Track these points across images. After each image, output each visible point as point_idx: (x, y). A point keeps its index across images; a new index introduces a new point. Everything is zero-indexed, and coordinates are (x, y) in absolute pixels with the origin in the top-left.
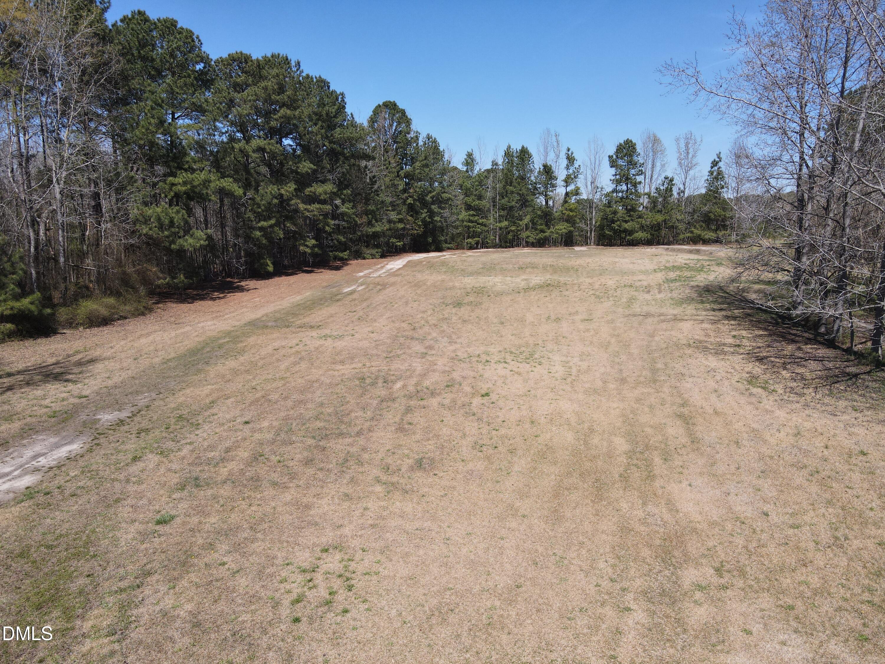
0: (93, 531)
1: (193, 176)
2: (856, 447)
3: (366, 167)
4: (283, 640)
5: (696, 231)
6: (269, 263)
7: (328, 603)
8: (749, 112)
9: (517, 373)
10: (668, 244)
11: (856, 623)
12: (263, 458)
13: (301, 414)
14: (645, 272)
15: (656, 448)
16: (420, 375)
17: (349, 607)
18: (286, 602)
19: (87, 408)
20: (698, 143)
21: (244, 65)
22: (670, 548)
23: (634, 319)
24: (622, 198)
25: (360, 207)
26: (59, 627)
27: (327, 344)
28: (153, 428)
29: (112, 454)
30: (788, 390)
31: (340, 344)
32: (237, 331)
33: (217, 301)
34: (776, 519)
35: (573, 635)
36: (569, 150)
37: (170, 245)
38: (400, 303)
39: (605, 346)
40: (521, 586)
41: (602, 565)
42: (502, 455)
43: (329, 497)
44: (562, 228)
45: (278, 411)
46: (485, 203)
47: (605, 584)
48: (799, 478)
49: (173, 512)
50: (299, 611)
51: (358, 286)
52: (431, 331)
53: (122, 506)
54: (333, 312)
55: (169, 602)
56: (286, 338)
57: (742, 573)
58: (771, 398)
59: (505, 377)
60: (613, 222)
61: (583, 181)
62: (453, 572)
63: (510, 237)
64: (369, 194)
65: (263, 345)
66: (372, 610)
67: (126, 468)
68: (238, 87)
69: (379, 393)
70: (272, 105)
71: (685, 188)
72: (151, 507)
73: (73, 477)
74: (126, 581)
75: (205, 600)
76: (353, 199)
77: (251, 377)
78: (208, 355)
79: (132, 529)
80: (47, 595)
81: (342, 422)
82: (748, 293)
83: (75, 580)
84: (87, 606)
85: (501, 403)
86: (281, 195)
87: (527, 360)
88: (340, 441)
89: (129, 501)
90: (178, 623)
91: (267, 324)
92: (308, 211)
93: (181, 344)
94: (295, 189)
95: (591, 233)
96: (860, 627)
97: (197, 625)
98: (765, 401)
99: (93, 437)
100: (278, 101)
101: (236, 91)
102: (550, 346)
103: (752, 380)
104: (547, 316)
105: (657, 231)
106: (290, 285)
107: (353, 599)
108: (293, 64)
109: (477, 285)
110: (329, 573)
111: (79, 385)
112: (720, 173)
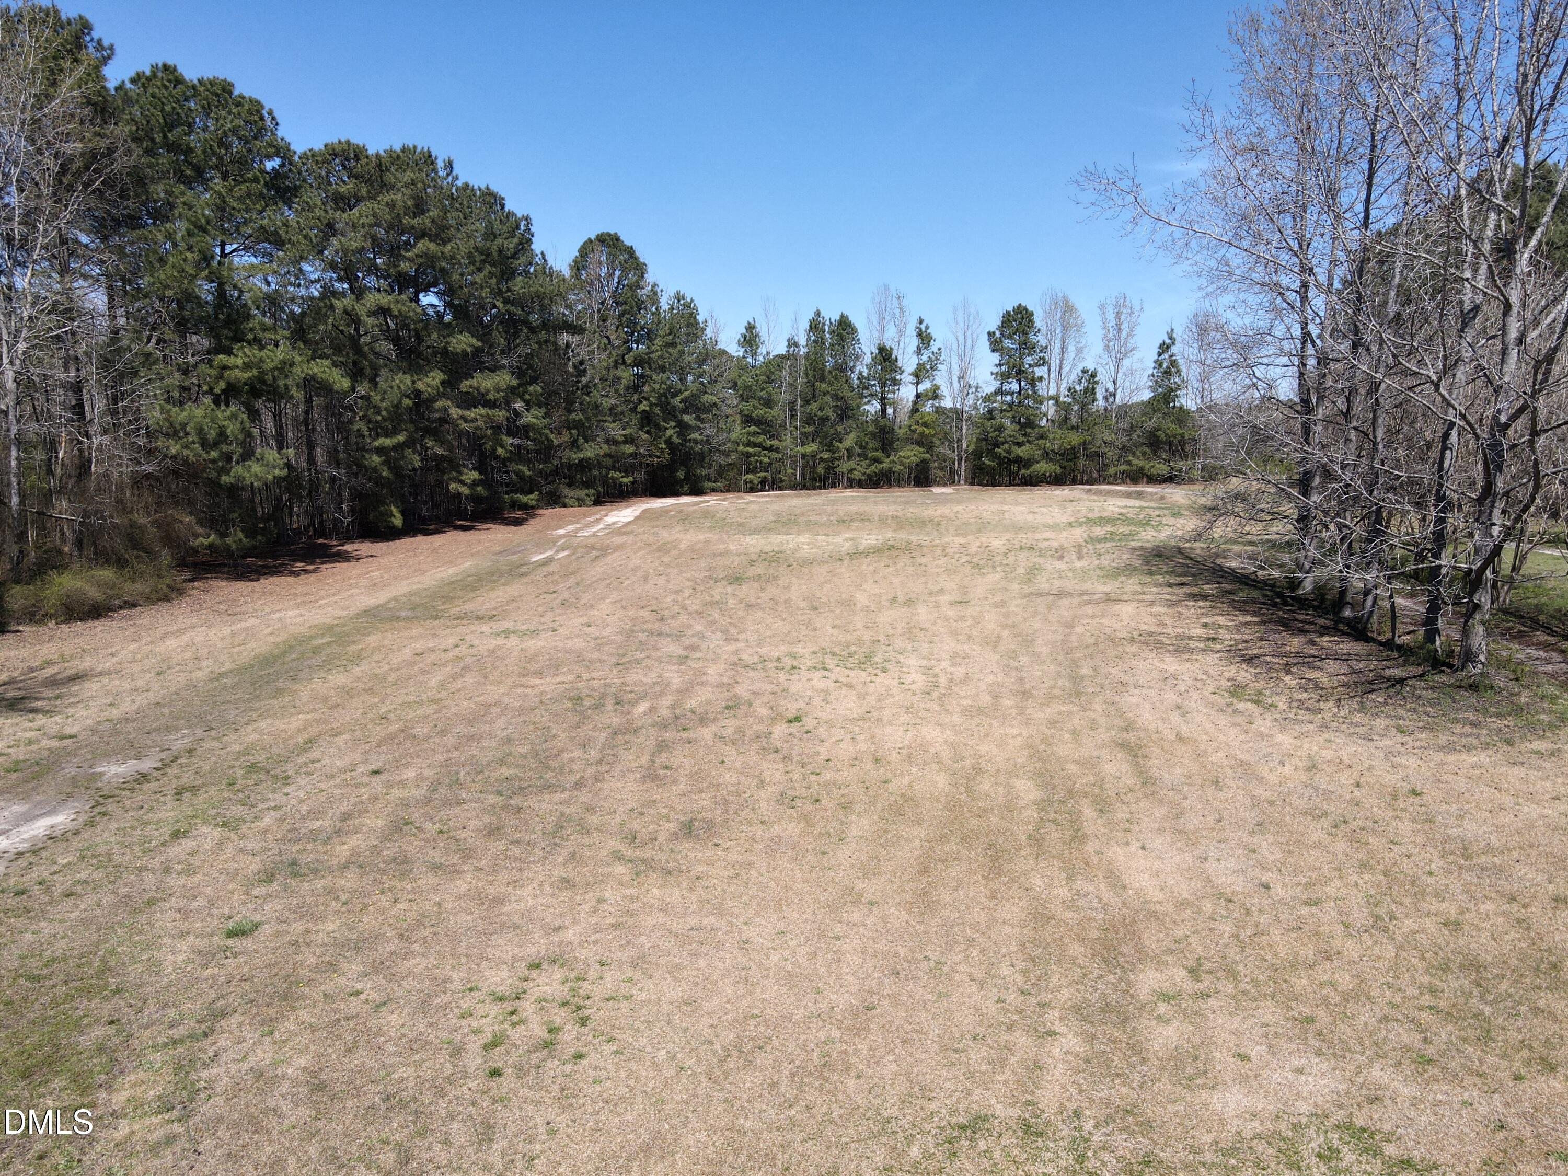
0: (113, 952)
1: (262, 354)
2: (1404, 784)
3: (568, 346)
4: (473, 1104)
5: (1135, 461)
6: (394, 510)
7: (547, 1045)
8: (1219, 256)
9: (846, 685)
10: (1091, 482)
11: (1412, 1038)
12: (410, 826)
13: (474, 756)
14: (1055, 527)
15: (1086, 795)
16: (678, 691)
17: (584, 1050)
18: (474, 1045)
19: (75, 755)
20: (1136, 314)
21: (353, 163)
22: (1115, 943)
23: (1038, 600)
24: (1011, 405)
25: (558, 416)
26: (67, 1104)
27: (509, 645)
28: (204, 785)
29: (133, 828)
30: (1295, 704)
31: (532, 644)
32: (344, 625)
33: (303, 577)
34: (1282, 893)
35: (964, 1074)
36: (921, 322)
37: (220, 475)
38: (635, 579)
39: (993, 642)
40: (874, 1008)
41: (1005, 971)
42: (829, 813)
43: (535, 885)
44: (911, 454)
45: (430, 753)
46: (777, 413)
47: (1012, 998)
48: (1316, 832)
49: (257, 918)
50: (497, 1058)
51: (557, 551)
52: (692, 622)
53: (161, 911)
54: (516, 594)
55: (264, 1055)
56: (435, 636)
57: (1232, 974)
58: (1268, 716)
59: (827, 692)
60: (997, 445)
61: (945, 374)
62: (759, 991)
63: (820, 470)
64: (573, 393)
65: (395, 647)
66: (625, 1052)
67: (163, 849)
68: (343, 202)
69: (609, 721)
70: (402, 234)
71: (1116, 389)
72: (215, 911)
73: (64, 866)
74: (181, 1027)
75: (330, 1050)
76: (546, 402)
77: (376, 700)
78: (295, 664)
79: (183, 946)
80: (40, 1056)
81: (548, 767)
82: (1225, 558)
83: (86, 1031)
84: (114, 1068)
85: (822, 732)
86: (417, 393)
87: (861, 665)
88: (546, 797)
89: (173, 902)
90: (285, 1088)
91: (398, 614)
92: (466, 421)
93: (243, 647)
94: (443, 383)
95: (960, 464)
96: (1418, 1044)
97: (321, 1087)
98: (1259, 722)
99: (93, 803)
100: (413, 227)
101: (337, 208)
102: (899, 643)
103: (1237, 690)
104: (891, 596)
105: (1071, 460)
106: (435, 550)
107: (590, 1037)
108: (440, 164)
109: (768, 548)
110: (545, 1001)
111: (58, 719)
112: (1173, 363)
